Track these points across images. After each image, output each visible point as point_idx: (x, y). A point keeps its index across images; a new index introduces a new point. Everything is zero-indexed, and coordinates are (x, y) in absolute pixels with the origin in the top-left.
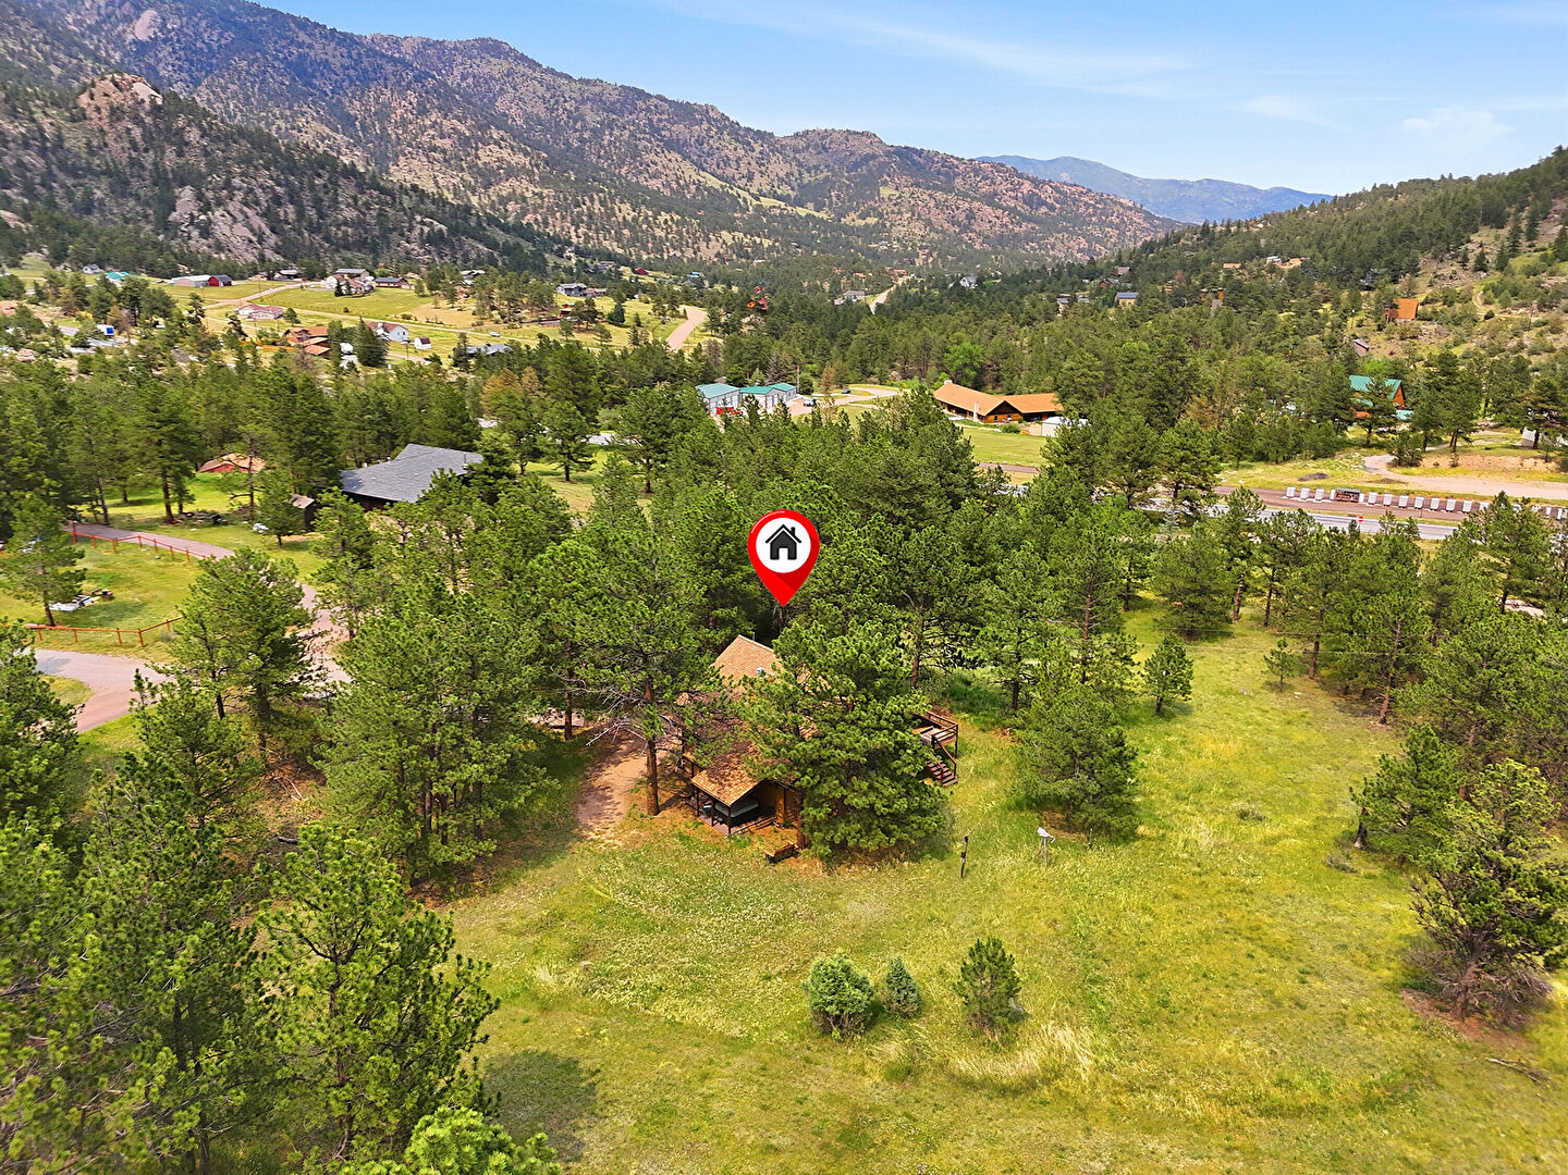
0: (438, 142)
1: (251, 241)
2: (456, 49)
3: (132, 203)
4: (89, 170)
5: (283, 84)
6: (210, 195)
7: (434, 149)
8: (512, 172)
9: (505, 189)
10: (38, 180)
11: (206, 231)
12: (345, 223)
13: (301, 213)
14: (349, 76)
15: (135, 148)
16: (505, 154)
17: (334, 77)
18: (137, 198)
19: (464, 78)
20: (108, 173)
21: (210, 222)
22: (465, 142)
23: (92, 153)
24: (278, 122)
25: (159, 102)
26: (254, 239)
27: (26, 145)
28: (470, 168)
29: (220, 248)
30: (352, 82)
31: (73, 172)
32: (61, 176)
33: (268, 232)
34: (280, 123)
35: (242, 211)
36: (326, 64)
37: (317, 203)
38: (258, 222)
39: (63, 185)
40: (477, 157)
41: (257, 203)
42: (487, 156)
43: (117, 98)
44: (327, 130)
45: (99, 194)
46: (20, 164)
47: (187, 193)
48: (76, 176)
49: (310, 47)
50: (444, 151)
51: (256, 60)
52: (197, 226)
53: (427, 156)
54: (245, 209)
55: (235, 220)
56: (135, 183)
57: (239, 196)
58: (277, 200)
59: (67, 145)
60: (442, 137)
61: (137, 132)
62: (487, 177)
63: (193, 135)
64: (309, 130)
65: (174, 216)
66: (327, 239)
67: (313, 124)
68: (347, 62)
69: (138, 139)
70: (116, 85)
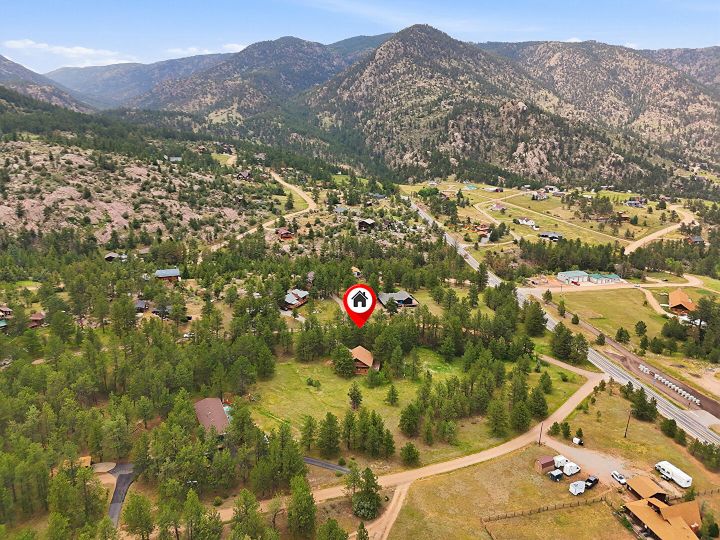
0: (668, 103)
1: (538, 164)
2: (701, 52)
3: (504, 147)
4: (494, 135)
5: (603, 80)
6: (529, 146)
7: (665, 106)
8: (703, 117)
9: (695, 126)
10: (477, 139)
11: (523, 160)
12: (579, 157)
13: (561, 153)
14: (636, 74)
15: (511, 127)
16: (703, 108)
17: (628, 74)
18: (506, 145)
19: (701, 66)
20: (500, 136)
21: (526, 156)
22: (683, 102)
23: (497, 129)
24: (595, 97)
25: (525, 109)
26: (539, 163)
27: (477, 127)
28: (681, 115)
29: (526, 166)
30: (636, 76)
31: (488, 136)
32: (485, 137)
33: (546, 160)
34: (596, 98)
35: (538, 152)
36: (627, 69)
37: (570, 148)
38: (544, 157)
39: (484, 141)
40: (687, 110)
41: (546, 149)
42: (692, 109)
43: (512, 108)
44: (616, 100)
45: (494, 144)
46: (473, 134)
47: (521, 145)
48: (489, 138)
49: (622, 61)
50: (670, 107)
51: (595, 70)
52: (521, 158)
53: (660, 110)
54: (540, 151)
55: (535, 156)
56: (507, 140)
57: (540, 145)
58: (554, 148)
59: (490, 126)
60: (671, 100)
61: (514, 121)
62: (688, 119)
63: (533, 122)
64: (608, 100)
65: (515, 153)
66: (568, 163)
67: (611, 97)
68: (637, 67)
69: (514, 124)
70: (512, 103)
